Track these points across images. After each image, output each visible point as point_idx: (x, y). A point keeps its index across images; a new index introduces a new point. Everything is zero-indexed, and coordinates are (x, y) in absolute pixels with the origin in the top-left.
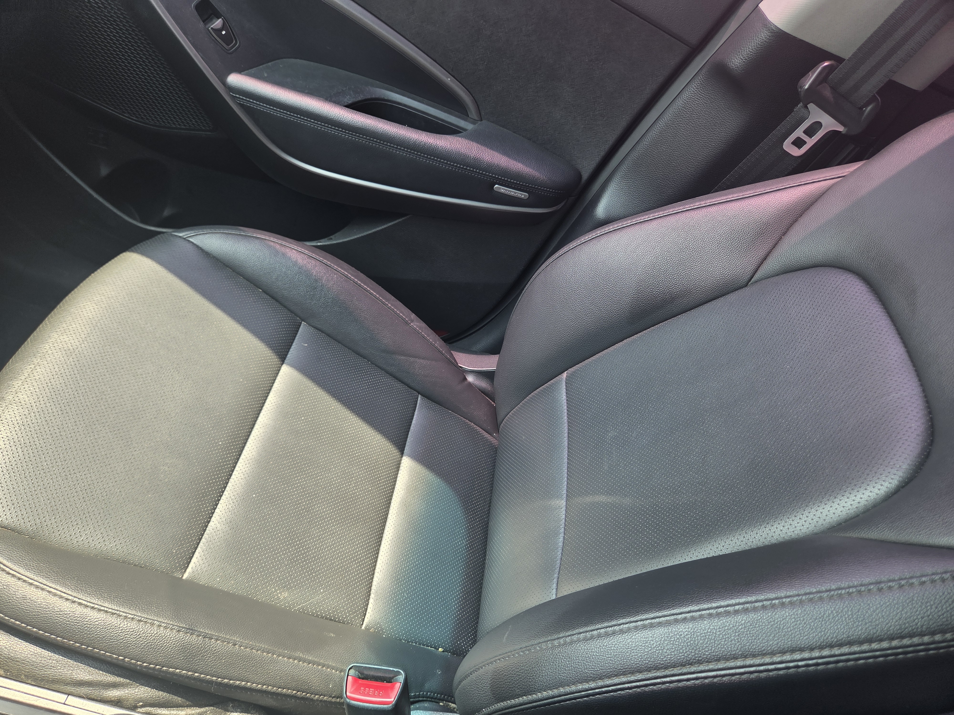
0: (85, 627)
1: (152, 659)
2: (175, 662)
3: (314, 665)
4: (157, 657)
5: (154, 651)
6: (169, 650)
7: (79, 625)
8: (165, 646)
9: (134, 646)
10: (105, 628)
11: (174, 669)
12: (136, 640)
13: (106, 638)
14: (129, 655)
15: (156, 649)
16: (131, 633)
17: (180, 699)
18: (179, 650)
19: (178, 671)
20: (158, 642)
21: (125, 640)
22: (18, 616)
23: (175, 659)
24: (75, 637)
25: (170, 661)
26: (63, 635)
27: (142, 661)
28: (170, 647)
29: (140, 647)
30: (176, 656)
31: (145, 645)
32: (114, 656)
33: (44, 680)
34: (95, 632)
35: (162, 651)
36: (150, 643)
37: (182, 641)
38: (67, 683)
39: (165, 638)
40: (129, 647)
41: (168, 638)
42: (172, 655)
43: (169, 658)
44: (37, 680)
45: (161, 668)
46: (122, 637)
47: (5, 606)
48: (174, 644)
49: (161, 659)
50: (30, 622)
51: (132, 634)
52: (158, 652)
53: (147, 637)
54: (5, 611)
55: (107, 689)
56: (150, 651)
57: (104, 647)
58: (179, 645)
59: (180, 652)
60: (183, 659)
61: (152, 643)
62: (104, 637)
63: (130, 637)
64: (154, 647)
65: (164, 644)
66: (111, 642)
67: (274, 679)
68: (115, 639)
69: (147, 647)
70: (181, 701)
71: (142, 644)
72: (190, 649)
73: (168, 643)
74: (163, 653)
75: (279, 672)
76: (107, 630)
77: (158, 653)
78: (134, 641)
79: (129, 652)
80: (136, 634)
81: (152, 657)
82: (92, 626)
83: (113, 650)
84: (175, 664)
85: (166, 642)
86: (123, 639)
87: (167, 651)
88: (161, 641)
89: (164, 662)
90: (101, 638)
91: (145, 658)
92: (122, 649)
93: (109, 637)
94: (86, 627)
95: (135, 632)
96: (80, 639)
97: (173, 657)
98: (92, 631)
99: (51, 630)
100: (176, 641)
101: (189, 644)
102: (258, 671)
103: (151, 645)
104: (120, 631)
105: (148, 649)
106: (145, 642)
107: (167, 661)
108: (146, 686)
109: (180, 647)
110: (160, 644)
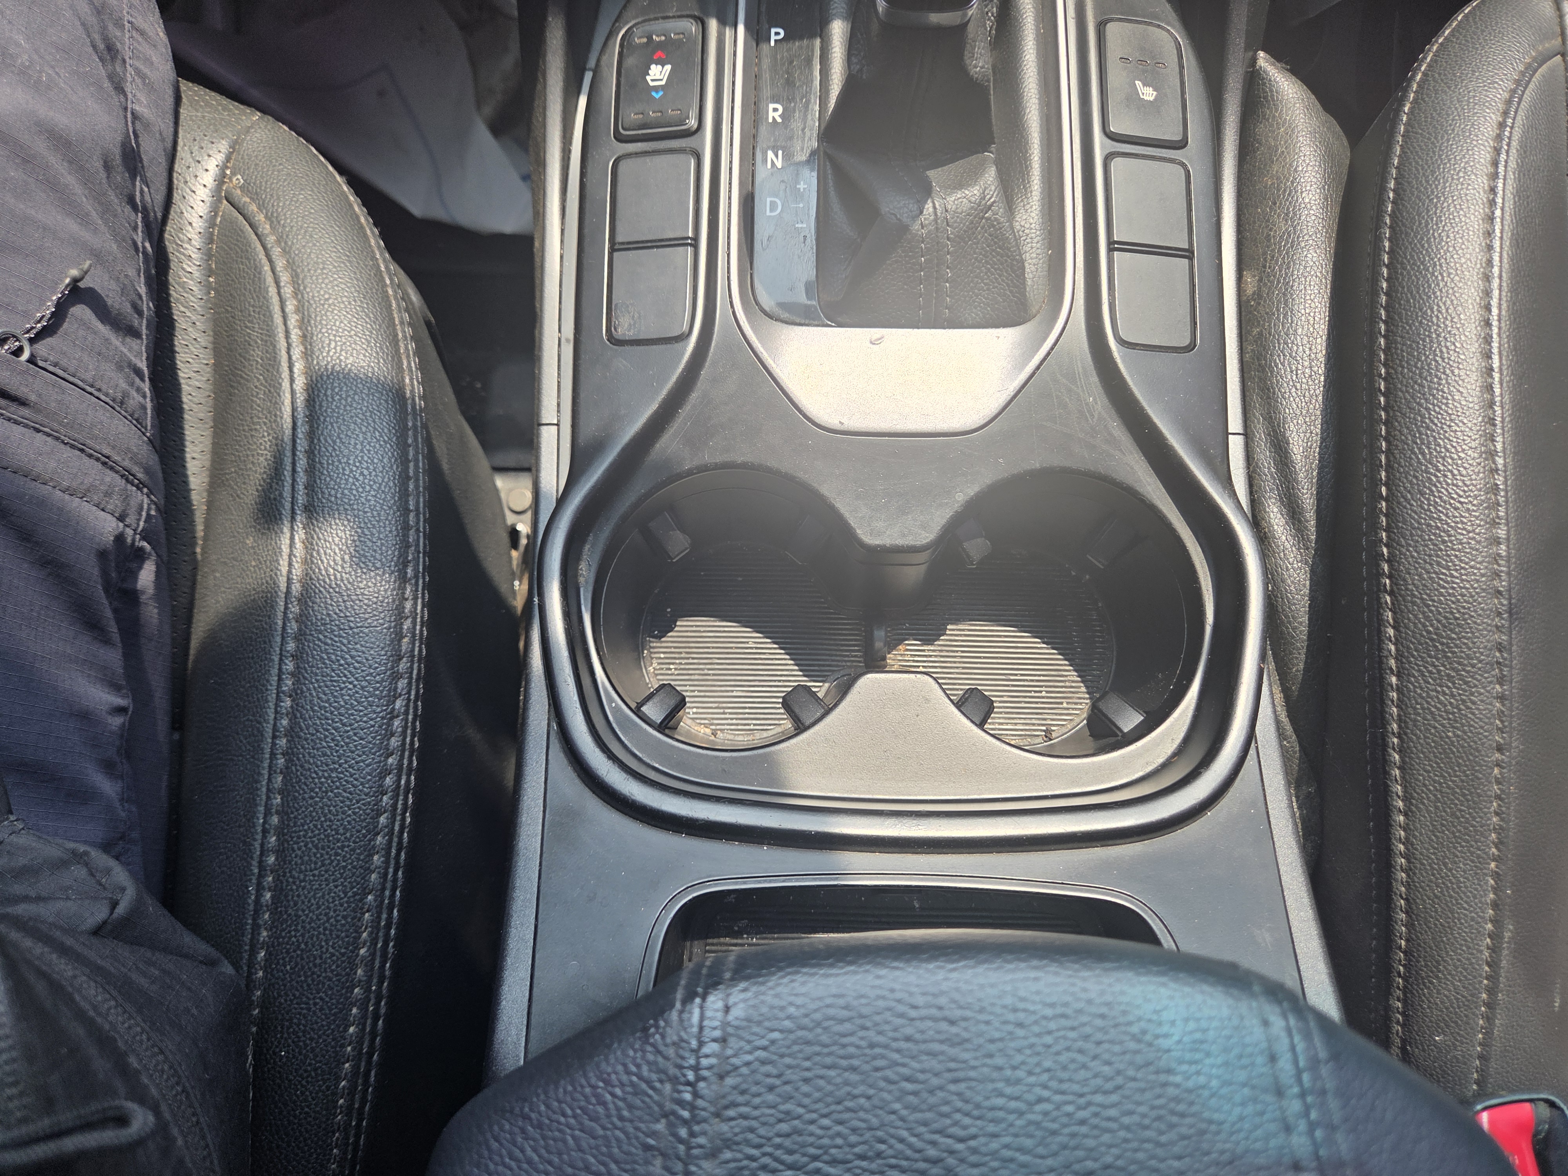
0: (1436, 376)
1: (1406, 559)
2: (1415, 616)
3: (1487, 979)
4: (1416, 569)
5: (1430, 556)
6: (1444, 587)
7: (1437, 361)
8: (1452, 576)
9: (1429, 505)
10: (1451, 420)
11: (1391, 621)
12: (1445, 502)
13: (1427, 435)
14: (1399, 503)
15: (1438, 556)
16: (1460, 484)
17: (1301, 666)
18: (1452, 613)
19: (1391, 632)
20: (1456, 556)
21: (1436, 476)
22: (1407, 233)
23: (1424, 613)
24: (1403, 367)
25: (1414, 603)
26: (1396, 342)
27: (1394, 540)
28: (1453, 588)
29: (1432, 518)
30: (1431, 611)
31: (1438, 528)
32: (1383, 474)
33: (1264, 370)
34: (1433, 404)
35: (1435, 573)
36: (1449, 536)
37: (1475, 611)
38: (1271, 417)
39: (1471, 567)
40: (1422, 495)
41: (1475, 574)
42: (1433, 601)
43: (1422, 599)
44: (1258, 359)
45: (1386, 591)
46: (1442, 468)
47: (1418, 197)
48: (1463, 595)
49: (1413, 579)
50: (1402, 263)
51: (1457, 486)
52: (1431, 565)
53: (1463, 523)
54: (1403, 205)
55: (1282, 502)
56: (1427, 546)
57: (1402, 441)
58: (1464, 607)
59: (1446, 618)
60: (1429, 632)
61: (1451, 542)
62: (1428, 428)
63: (1448, 484)
64: (1441, 550)
65: (1456, 570)
66: (1420, 449)
67: (1431, 881)
68: (1431, 453)
69: (1435, 534)
70: (1297, 671)
71: (1441, 520)
72: (1459, 639)
73: (1462, 580)
74: (1431, 578)
75: (1453, 889)
76: (1450, 426)
77: (1428, 566)
78: (1440, 498)
79: (1406, 500)
80: (1461, 493)
81: (1413, 557)
82: (1446, 390)
83: (1399, 464)
84: (1409, 619)
85: (1461, 575)
86: (1439, 471)
87: (1439, 585)
88: (1461, 561)
89: (1407, 589)
90: (1422, 422)
91: (1403, 542)
92: (1411, 482)
93: (1431, 439)
94: (1440, 379)
95: (1464, 491)
96: (1401, 382)
97: (1428, 606)
98: (1434, 396)
99: (1400, 314)
100: (1472, 596)
101: (1473, 633)
102: (1443, 832)
103: (1444, 542)
104: (1456, 457)
105: (1431, 540)
106: (1447, 524)
107: (1414, 596)
108: (1311, 580)
109: (1459, 612)
110: (1451, 561)
